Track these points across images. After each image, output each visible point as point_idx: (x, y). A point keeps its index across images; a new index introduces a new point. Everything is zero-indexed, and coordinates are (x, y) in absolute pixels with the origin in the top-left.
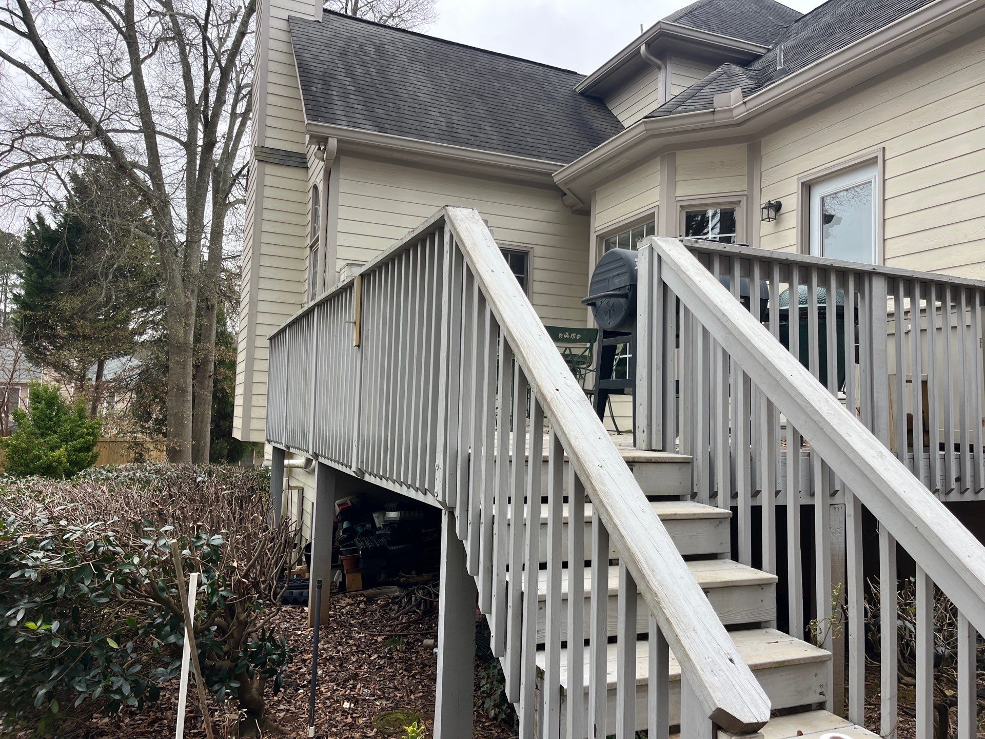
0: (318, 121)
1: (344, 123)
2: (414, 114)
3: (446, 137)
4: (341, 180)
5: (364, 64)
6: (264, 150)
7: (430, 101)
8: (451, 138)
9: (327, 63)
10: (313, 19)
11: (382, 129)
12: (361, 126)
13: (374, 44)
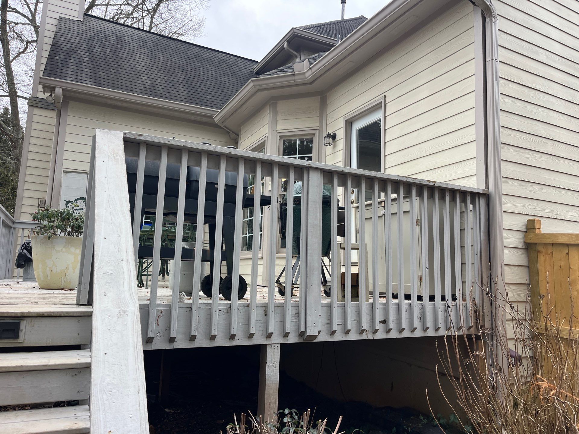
0: (51, 77)
1: (71, 79)
2: (128, 77)
3: (146, 92)
4: (68, 117)
5: (103, 46)
6: (35, 99)
7: (145, 70)
8: (151, 93)
9: (75, 44)
10: (76, 19)
11: (99, 84)
12: (83, 81)
13: (117, 36)
